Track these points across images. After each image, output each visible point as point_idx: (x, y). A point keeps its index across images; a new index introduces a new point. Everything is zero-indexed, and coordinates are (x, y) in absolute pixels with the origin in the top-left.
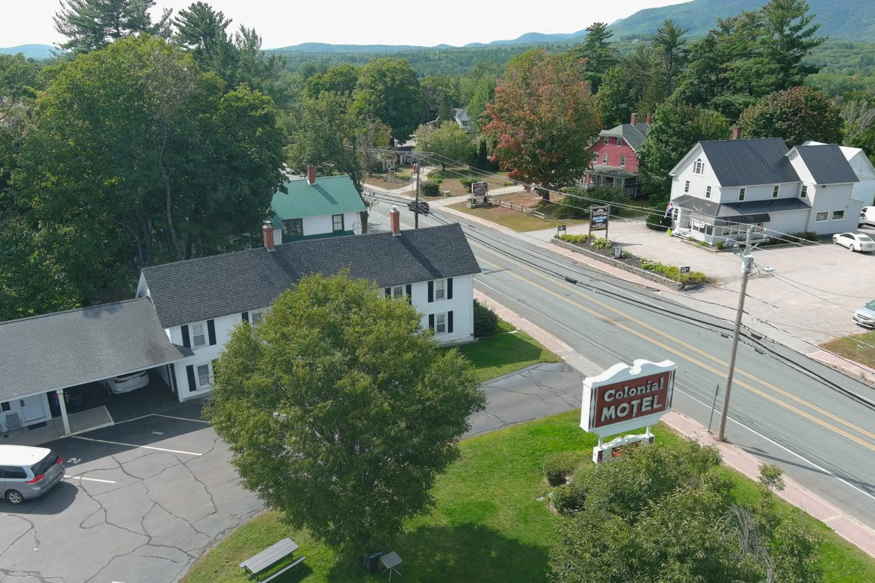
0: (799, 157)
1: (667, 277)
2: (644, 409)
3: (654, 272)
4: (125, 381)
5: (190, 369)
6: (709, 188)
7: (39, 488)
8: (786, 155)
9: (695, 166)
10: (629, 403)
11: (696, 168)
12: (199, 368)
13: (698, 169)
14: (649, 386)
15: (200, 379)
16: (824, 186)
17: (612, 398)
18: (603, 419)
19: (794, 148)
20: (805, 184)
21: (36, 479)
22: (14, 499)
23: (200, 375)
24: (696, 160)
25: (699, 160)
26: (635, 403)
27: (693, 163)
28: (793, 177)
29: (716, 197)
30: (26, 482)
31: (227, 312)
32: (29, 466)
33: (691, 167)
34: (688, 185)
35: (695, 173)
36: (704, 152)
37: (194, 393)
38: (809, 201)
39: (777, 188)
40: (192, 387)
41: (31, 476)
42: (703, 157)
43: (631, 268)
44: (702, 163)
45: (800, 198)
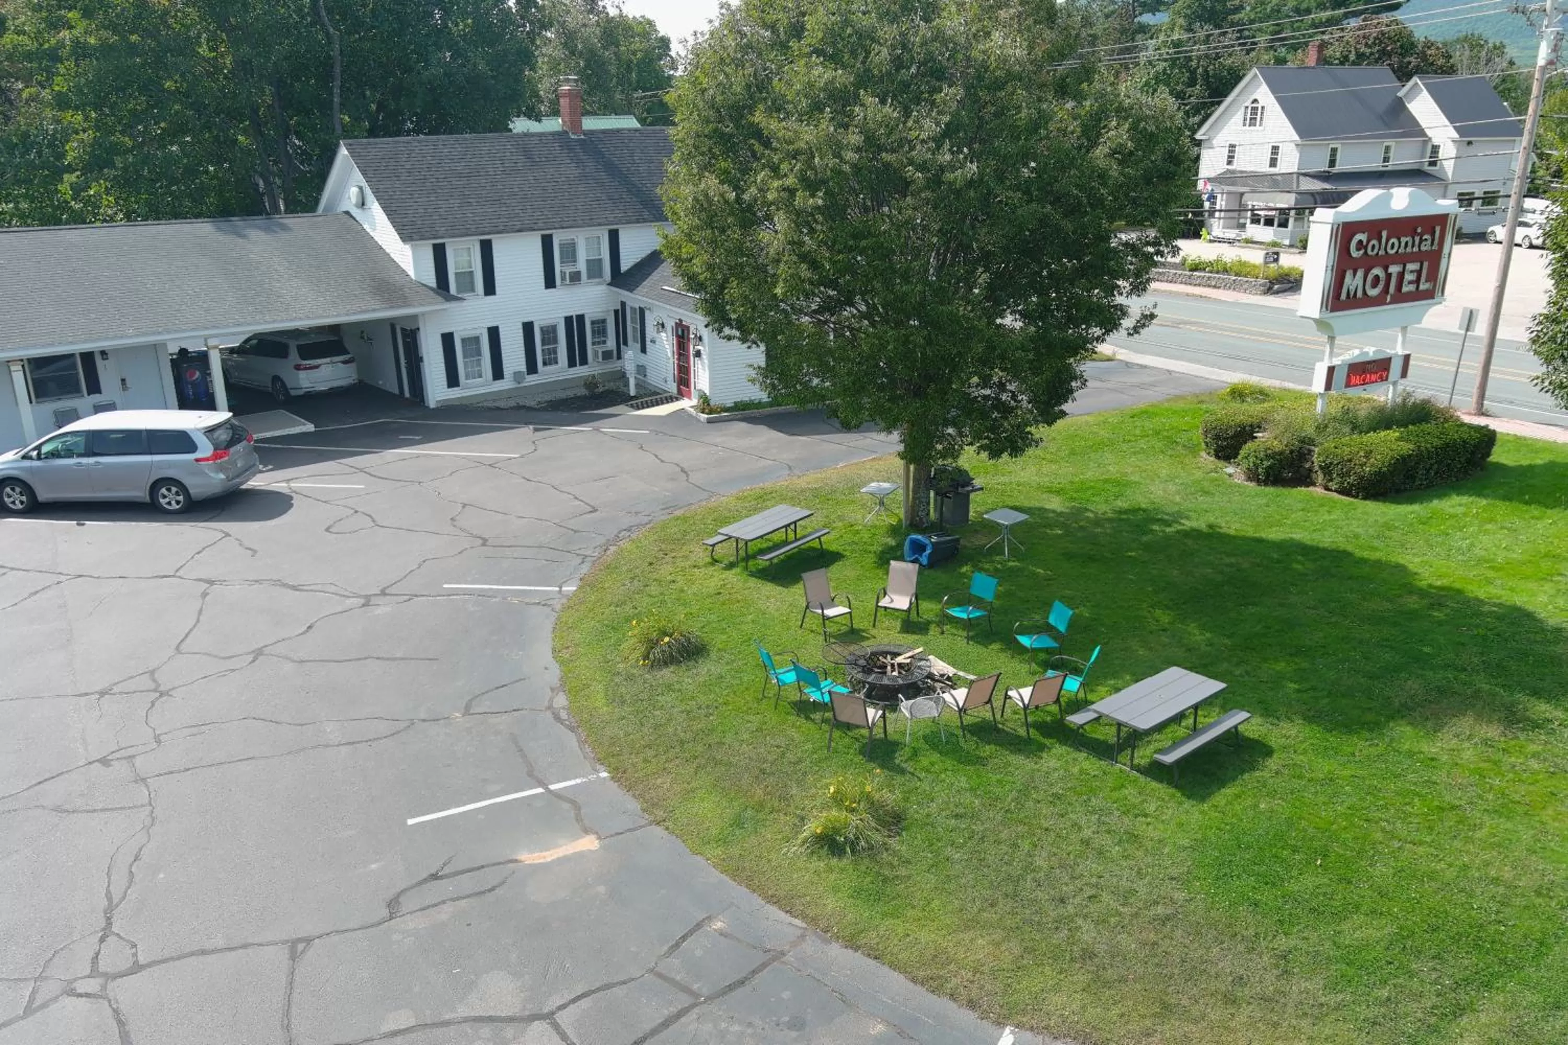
0: (1425, 92)
1: (1237, 275)
2: (1405, 289)
3: (1211, 272)
4: (317, 367)
5: (448, 339)
6: (1275, 150)
7: (222, 476)
8: (1400, 94)
9: (1245, 113)
10: (1386, 268)
11: (1249, 116)
12: (464, 341)
13: (1254, 116)
14: (1417, 239)
15: (466, 364)
16: (1470, 143)
17: (1362, 252)
18: (1343, 296)
19: (1415, 79)
20: (1436, 141)
21: (216, 457)
22: (170, 499)
23: (465, 357)
24: (1248, 103)
25: (1255, 101)
26: (1394, 269)
27: (1243, 109)
28: (1414, 130)
29: (1289, 162)
30: (197, 460)
31: (517, 227)
32: (198, 430)
33: (1240, 115)
34: (1233, 151)
35: (1247, 127)
36: (1264, 83)
37: (455, 393)
38: (1446, 173)
39: (1388, 149)
40: (453, 380)
41: (205, 449)
42: (1264, 94)
43: (1164, 273)
44: (1260, 106)
45: (1426, 168)
